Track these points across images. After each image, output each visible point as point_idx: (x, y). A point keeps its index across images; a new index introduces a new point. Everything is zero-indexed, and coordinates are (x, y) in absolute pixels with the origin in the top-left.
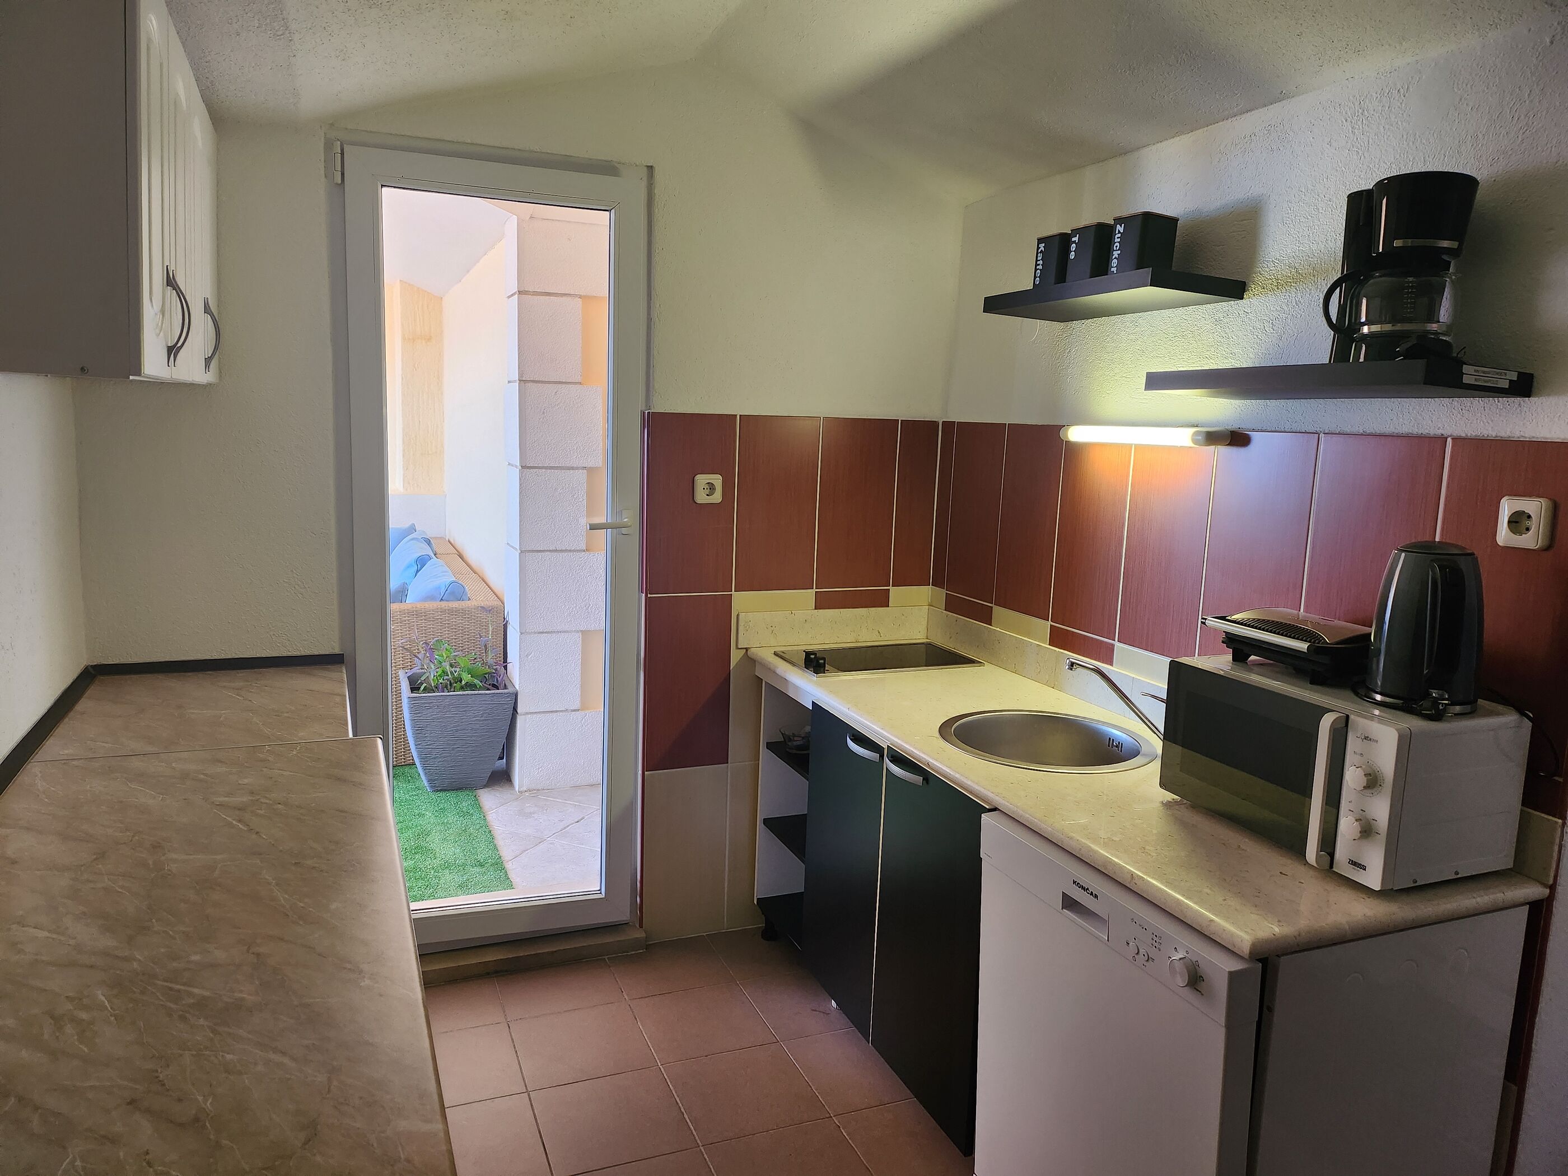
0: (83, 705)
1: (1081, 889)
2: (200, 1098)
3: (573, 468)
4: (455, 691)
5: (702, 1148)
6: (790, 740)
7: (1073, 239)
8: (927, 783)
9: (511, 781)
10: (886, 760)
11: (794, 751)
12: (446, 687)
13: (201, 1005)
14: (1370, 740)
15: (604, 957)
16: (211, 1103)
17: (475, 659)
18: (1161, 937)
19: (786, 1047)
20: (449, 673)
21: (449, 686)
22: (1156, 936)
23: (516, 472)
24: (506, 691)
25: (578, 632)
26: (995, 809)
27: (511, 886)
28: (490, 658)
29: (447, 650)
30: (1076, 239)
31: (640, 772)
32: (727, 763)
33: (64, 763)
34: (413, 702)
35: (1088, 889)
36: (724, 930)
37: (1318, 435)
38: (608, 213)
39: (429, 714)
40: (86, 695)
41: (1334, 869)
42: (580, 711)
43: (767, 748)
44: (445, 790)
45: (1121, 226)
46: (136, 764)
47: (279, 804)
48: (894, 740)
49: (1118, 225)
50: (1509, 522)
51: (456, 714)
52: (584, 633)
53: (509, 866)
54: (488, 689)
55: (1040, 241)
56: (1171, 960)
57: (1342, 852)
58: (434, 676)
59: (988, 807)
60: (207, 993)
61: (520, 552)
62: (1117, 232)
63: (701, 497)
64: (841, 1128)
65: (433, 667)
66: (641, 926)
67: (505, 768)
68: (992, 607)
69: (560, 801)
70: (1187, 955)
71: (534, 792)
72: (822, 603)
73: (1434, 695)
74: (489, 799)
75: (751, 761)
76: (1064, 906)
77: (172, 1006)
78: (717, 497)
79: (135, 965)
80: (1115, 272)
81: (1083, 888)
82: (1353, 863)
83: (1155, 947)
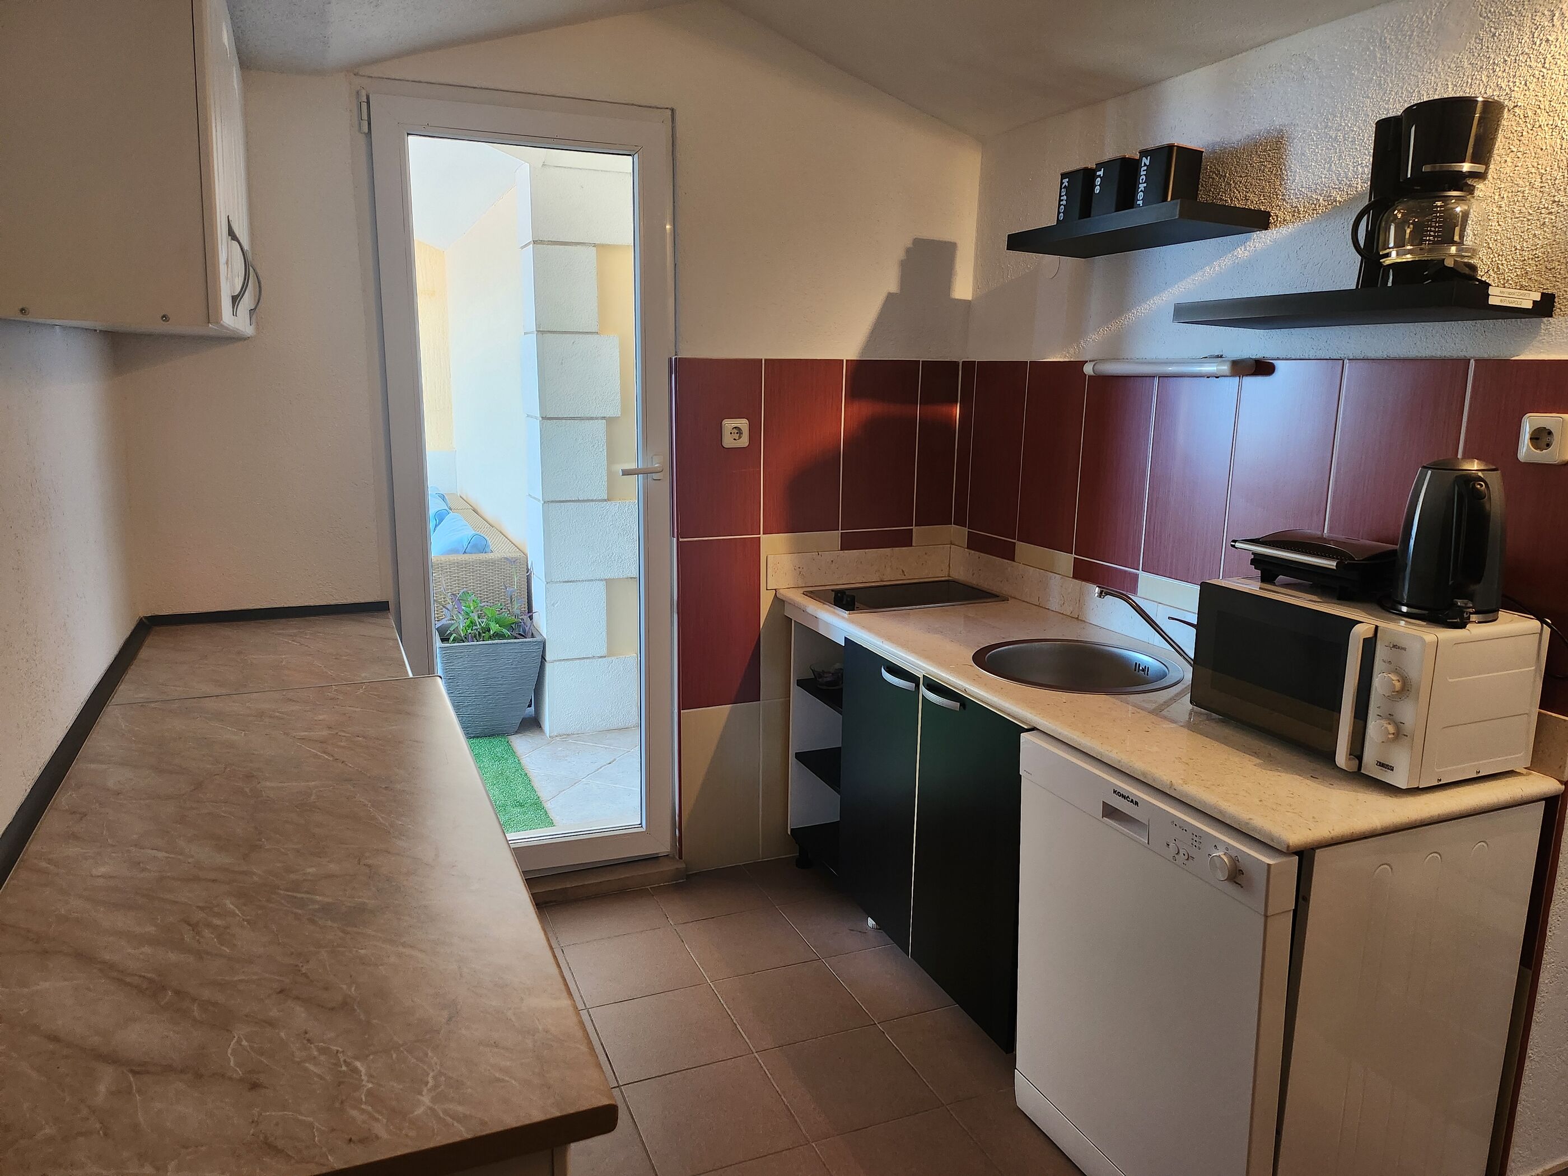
0: (144, 653)
1: (1121, 797)
2: (344, 987)
3: (592, 418)
4: (484, 641)
5: (756, 1054)
6: (821, 677)
7: (1098, 173)
8: (964, 708)
9: (540, 727)
10: (922, 688)
11: (825, 688)
12: (475, 637)
13: (326, 909)
14: (1399, 648)
15: (647, 887)
16: (355, 990)
17: (501, 609)
18: (1200, 837)
19: (828, 964)
20: (478, 623)
21: (478, 636)
22: (1196, 836)
23: (537, 423)
24: (534, 639)
25: (602, 580)
26: (1033, 729)
27: (552, 824)
28: (516, 608)
29: (473, 601)
30: (1101, 173)
31: (676, 711)
32: (760, 700)
33: (142, 705)
34: (444, 652)
35: (1128, 797)
36: (759, 859)
37: (1342, 361)
38: (630, 158)
39: (460, 664)
40: (146, 643)
41: (1362, 771)
42: (607, 658)
43: (798, 685)
44: (478, 737)
45: (1147, 159)
46: (210, 704)
47: (358, 736)
48: (930, 670)
49: (1144, 158)
50: (1531, 439)
51: (487, 663)
52: (609, 582)
53: (548, 806)
54: (516, 638)
55: (1064, 176)
56: (1211, 857)
57: (1370, 755)
58: (463, 626)
59: (1026, 727)
60: (329, 900)
61: (543, 502)
62: (1143, 165)
63: (729, 441)
64: (885, 1034)
65: (461, 617)
66: (681, 857)
67: (534, 716)
68: (1015, 543)
69: (592, 744)
70: (1227, 852)
71: (565, 736)
72: (848, 544)
73: (1459, 604)
74: (522, 744)
75: (781, 698)
76: (1105, 814)
77: (300, 912)
78: (744, 442)
79: (256, 879)
80: (1141, 205)
81: (1124, 797)
82: (1381, 765)
83: (1195, 846)
